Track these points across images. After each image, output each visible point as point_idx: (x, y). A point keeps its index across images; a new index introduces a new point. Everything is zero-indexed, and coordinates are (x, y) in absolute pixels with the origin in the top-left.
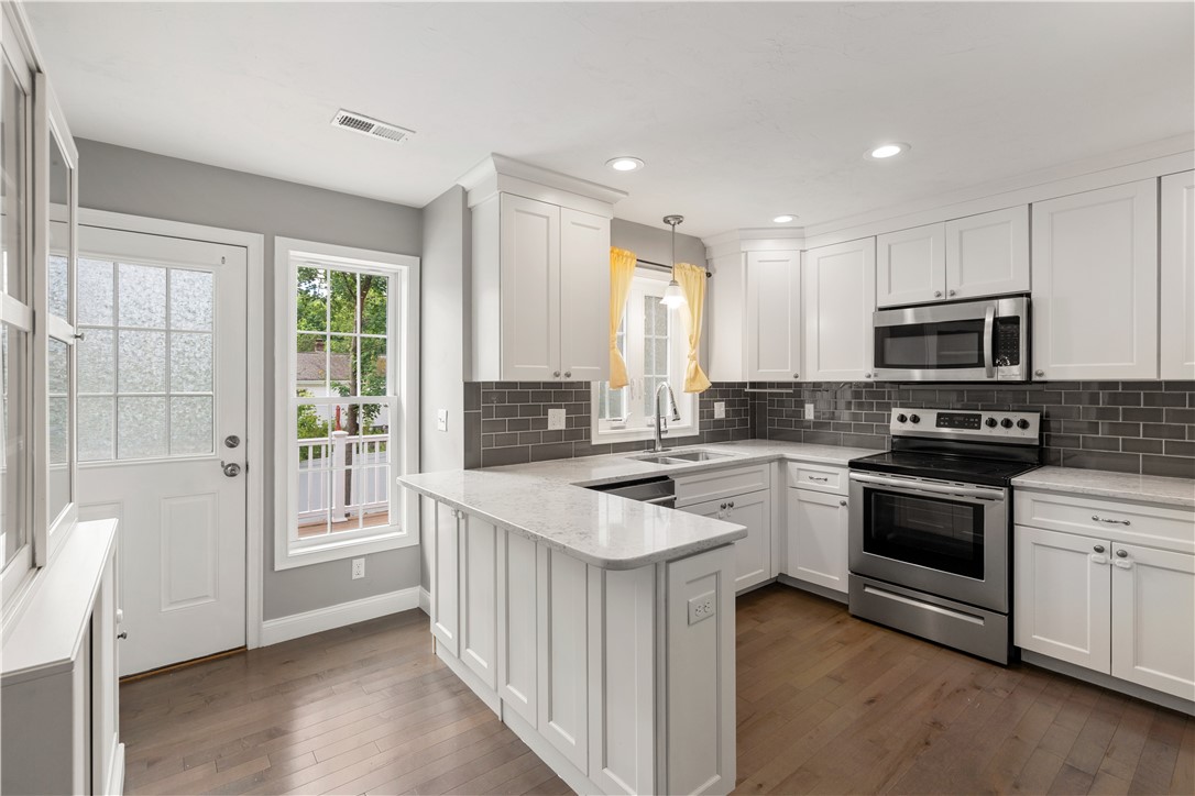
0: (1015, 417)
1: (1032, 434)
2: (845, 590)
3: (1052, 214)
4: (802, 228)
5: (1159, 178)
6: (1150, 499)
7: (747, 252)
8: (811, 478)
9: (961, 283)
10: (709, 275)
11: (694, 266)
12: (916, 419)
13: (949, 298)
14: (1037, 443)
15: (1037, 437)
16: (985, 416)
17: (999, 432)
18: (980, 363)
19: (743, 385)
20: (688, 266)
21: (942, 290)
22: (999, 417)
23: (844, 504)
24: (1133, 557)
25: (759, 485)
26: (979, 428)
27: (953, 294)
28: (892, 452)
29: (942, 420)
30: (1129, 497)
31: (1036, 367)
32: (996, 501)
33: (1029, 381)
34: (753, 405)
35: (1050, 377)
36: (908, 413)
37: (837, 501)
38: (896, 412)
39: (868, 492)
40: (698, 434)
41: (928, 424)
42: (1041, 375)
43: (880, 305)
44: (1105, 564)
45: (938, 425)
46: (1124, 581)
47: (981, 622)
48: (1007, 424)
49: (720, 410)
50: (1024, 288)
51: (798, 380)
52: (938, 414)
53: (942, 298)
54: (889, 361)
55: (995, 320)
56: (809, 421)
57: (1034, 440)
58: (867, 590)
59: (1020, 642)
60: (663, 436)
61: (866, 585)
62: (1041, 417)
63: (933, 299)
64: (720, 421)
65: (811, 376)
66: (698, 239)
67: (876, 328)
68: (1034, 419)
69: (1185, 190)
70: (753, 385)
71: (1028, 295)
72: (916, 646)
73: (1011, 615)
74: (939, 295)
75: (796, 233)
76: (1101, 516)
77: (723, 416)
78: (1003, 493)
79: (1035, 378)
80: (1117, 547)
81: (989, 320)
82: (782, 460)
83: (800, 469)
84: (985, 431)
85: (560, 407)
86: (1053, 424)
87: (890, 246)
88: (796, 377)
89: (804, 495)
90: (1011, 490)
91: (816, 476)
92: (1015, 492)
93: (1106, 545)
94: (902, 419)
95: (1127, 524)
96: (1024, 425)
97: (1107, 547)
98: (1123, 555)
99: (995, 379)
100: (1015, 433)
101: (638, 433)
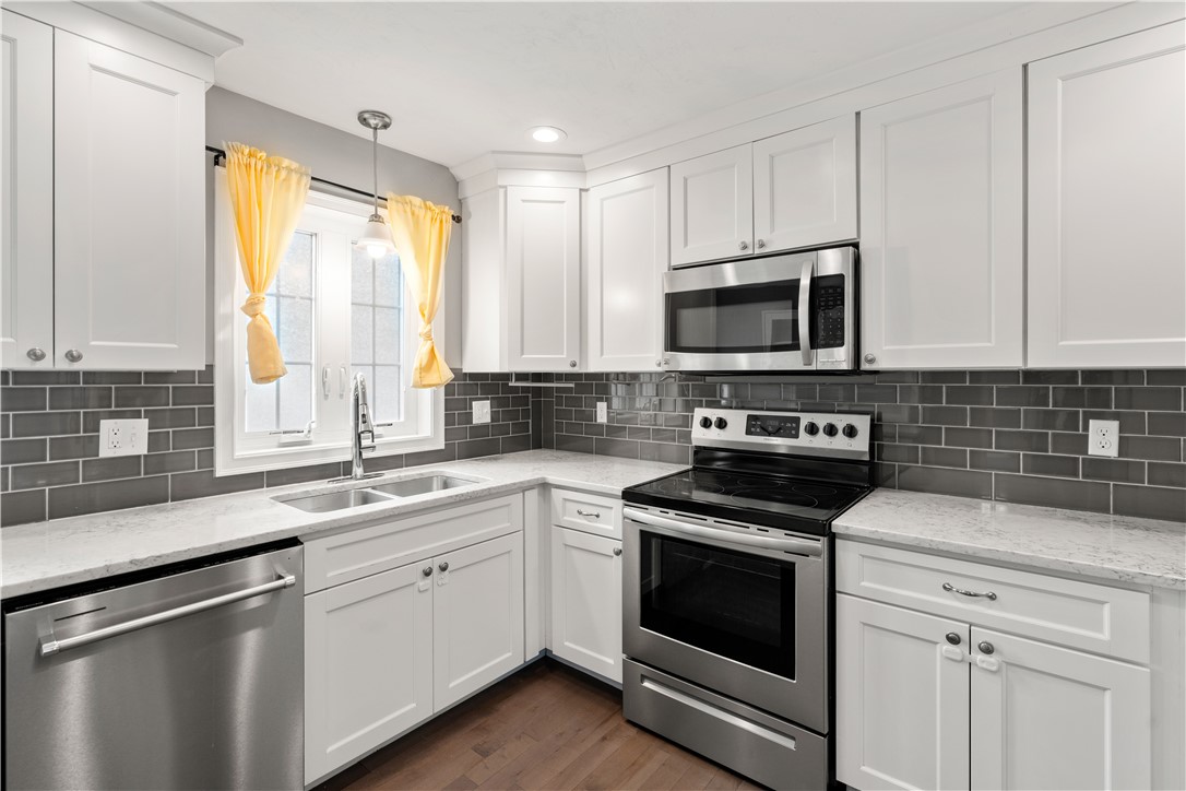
0: (840, 421)
1: (861, 444)
2: (620, 680)
3: (885, 126)
4: (581, 156)
5: (1025, 67)
6: (1027, 562)
7: (505, 187)
8: (580, 513)
9: (772, 230)
10: (457, 219)
11: (429, 203)
12: (722, 424)
13: (758, 251)
14: (867, 458)
15: (867, 450)
16: (805, 419)
17: (821, 442)
18: (795, 346)
19: (506, 377)
20: (417, 201)
21: (749, 240)
22: (822, 420)
23: (618, 553)
24: (1001, 653)
25: (504, 526)
26: (796, 436)
27: (762, 246)
28: (694, 469)
29: (755, 425)
30: (996, 557)
31: (866, 351)
32: (811, 558)
33: (856, 370)
34: (537, 405)
35: (883, 365)
36: (714, 414)
37: (611, 546)
38: (700, 413)
39: (647, 537)
40: (443, 447)
41: (735, 432)
42: (871, 361)
43: (675, 263)
44: (962, 661)
45: (748, 432)
46: (988, 690)
47: (790, 744)
48: (831, 430)
49: (482, 412)
50: (850, 235)
51: (576, 370)
52: (749, 416)
53: (749, 252)
54: (684, 343)
55: (814, 281)
56: (601, 425)
57: (863, 453)
58: (647, 684)
59: (842, 776)
60: (366, 455)
61: (643, 678)
62: (872, 420)
63: (739, 253)
64: (484, 427)
65: (594, 365)
66: (443, 169)
67: (668, 296)
68: (863, 424)
69: (1060, 81)
70: (521, 377)
71: (856, 245)
72: (711, 774)
73: (831, 737)
74: (745, 247)
75: (572, 163)
76: (957, 584)
77: (487, 419)
78: (820, 544)
79: (865, 366)
80: (980, 636)
81: (805, 283)
82: (544, 486)
83: (565, 499)
84: (804, 441)
85: (137, 415)
86: (885, 430)
87: (686, 180)
88: (574, 365)
89: (572, 538)
90: (832, 538)
91: (586, 510)
92: (838, 542)
93: (962, 630)
94: (706, 423)
95: (992, 597)
96: (851, 432)
97: (964, 635)
98: (988, 650)
99: (813, 368)
100: (840, 444)
101: (324, 452)
